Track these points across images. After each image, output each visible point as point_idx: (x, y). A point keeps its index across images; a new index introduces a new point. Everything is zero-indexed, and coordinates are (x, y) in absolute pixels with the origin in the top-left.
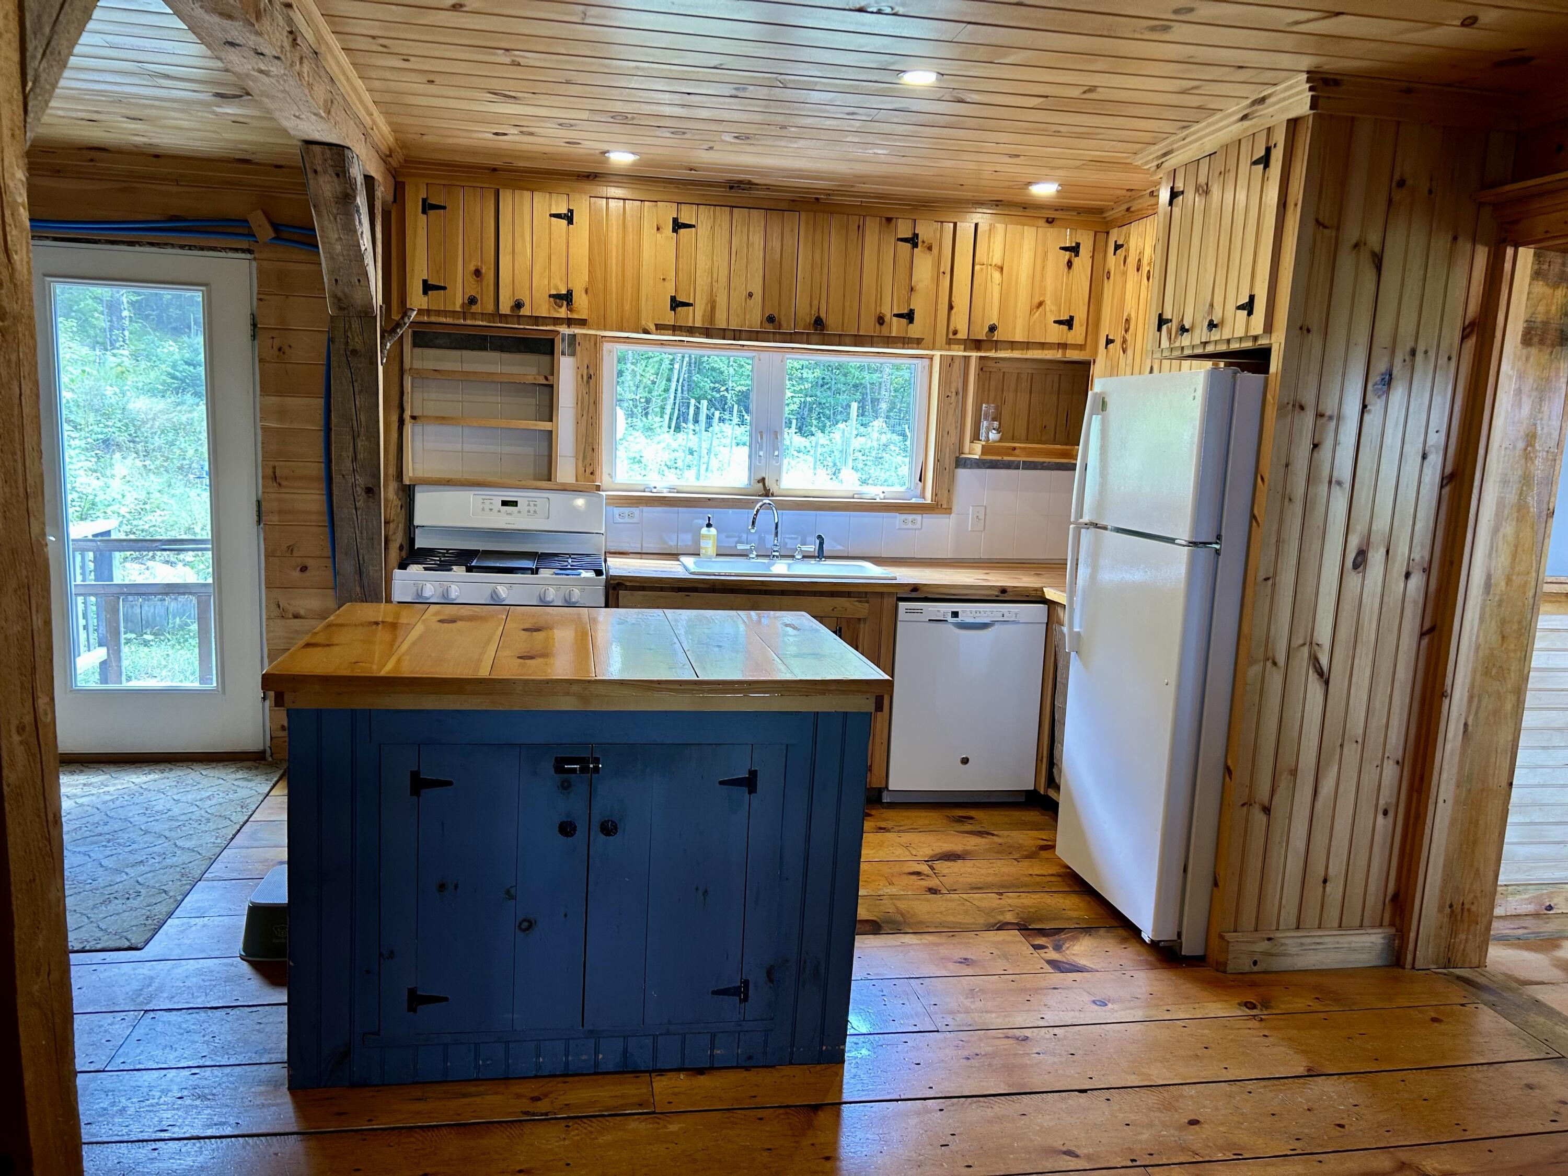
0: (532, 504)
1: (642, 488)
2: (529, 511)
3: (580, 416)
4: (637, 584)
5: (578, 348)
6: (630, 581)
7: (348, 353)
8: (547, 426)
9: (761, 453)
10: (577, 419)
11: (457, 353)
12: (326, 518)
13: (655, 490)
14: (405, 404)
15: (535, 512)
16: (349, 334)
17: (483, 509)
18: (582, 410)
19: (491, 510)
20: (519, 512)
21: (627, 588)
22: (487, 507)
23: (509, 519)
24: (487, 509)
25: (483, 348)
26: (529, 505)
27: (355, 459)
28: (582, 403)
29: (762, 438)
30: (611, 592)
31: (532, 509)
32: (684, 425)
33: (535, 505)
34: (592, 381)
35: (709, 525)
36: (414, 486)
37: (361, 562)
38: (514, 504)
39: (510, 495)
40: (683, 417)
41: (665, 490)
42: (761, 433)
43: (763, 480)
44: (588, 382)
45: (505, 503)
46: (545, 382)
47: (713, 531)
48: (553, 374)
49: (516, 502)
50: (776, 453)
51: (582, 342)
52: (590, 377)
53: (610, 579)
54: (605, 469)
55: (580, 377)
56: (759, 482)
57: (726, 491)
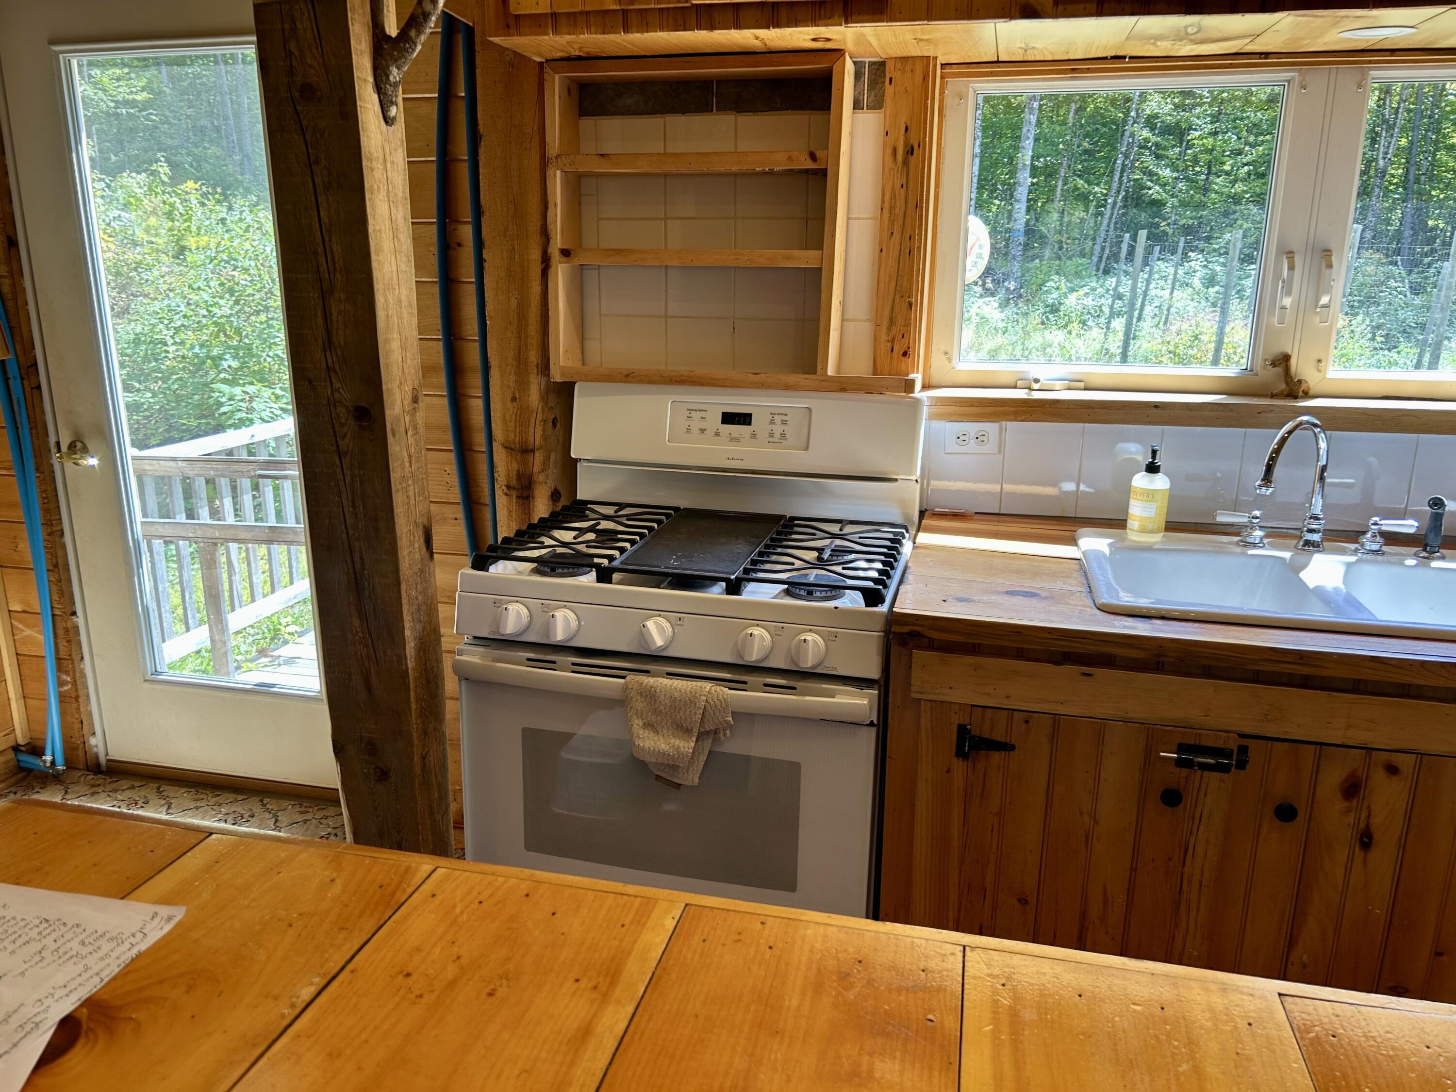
0: (778, 419)
1: (1010, 380)
2: (771, 435)
3: (886, 235)
4: (959, 638)
5: (889, 90)
6: (942, 630)
7: (296, 94)
8: (806, 258)
9: (1287, 301)
10: (881, 243)
11: (655, 123)
12: (449, 436)
13: (1036, 386)
14: (550, 227)
15: (783, 435)
16: (293, 48)
17: (689, 430)
18: (892, 223)
19: (703, 431)
20: (754, 435)
21: (932, 646)
22: (696, 425)
23: (734, 449)
24: (695, 429)
25: (702, 107)
26: (772, 422)
27: (329, 344)
28: (892, 208)
29: (1291, 268)
30: (895, 649)
31: (778, 429)
32: (1115, 266)
33: (784, 422)
34: (912, 159)
35: (1152, 468)
36: (573, 384)
37: (358, 566)
38: (744, 419)
39: (737, 403)
40: (1115, 256)
41: (1058, 385)
42: (1290, 254)
43: (1285, 359)
44: (905, 162)
45: (729, 418)
46: (810, 165)
47: (1160, 482)
48: (826, 148)
49: (750, 416)
50: (1325, 300)
51: (897, 75)
52: (910, 151)
53: (894, 620)
54: (938, 346)
55: (889, 151)
56: (1274, 364)
57: (1192, 386)
